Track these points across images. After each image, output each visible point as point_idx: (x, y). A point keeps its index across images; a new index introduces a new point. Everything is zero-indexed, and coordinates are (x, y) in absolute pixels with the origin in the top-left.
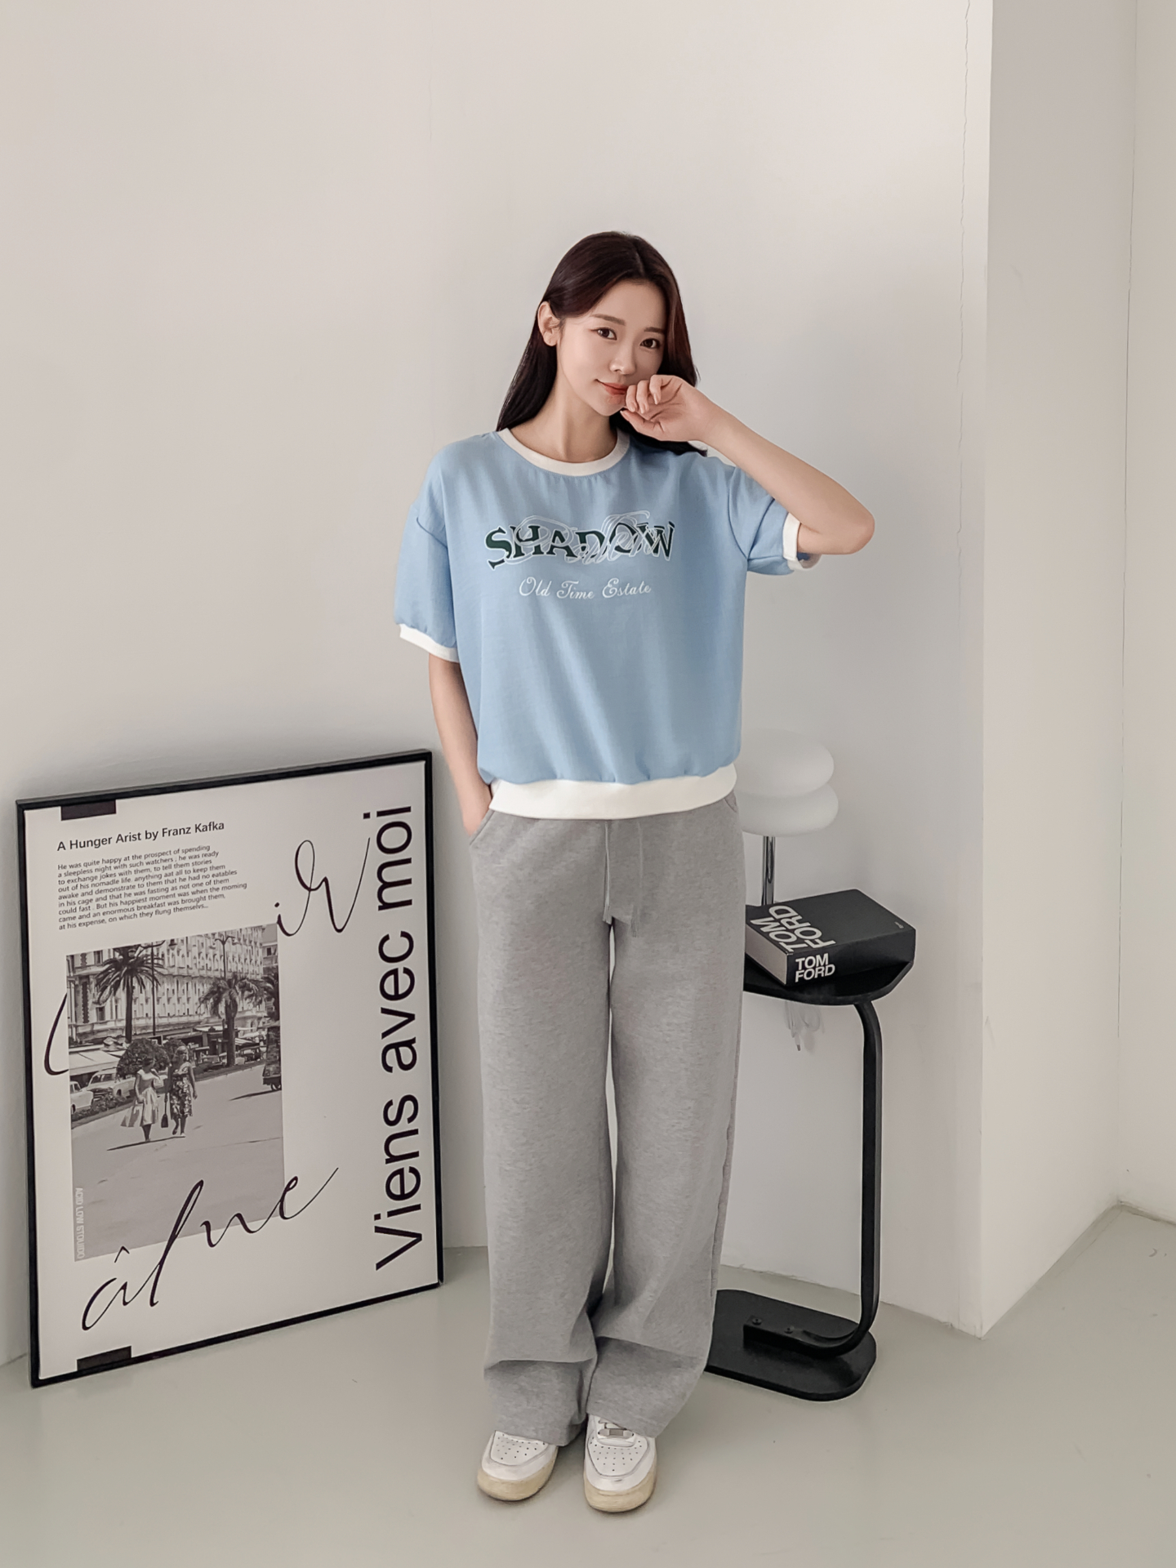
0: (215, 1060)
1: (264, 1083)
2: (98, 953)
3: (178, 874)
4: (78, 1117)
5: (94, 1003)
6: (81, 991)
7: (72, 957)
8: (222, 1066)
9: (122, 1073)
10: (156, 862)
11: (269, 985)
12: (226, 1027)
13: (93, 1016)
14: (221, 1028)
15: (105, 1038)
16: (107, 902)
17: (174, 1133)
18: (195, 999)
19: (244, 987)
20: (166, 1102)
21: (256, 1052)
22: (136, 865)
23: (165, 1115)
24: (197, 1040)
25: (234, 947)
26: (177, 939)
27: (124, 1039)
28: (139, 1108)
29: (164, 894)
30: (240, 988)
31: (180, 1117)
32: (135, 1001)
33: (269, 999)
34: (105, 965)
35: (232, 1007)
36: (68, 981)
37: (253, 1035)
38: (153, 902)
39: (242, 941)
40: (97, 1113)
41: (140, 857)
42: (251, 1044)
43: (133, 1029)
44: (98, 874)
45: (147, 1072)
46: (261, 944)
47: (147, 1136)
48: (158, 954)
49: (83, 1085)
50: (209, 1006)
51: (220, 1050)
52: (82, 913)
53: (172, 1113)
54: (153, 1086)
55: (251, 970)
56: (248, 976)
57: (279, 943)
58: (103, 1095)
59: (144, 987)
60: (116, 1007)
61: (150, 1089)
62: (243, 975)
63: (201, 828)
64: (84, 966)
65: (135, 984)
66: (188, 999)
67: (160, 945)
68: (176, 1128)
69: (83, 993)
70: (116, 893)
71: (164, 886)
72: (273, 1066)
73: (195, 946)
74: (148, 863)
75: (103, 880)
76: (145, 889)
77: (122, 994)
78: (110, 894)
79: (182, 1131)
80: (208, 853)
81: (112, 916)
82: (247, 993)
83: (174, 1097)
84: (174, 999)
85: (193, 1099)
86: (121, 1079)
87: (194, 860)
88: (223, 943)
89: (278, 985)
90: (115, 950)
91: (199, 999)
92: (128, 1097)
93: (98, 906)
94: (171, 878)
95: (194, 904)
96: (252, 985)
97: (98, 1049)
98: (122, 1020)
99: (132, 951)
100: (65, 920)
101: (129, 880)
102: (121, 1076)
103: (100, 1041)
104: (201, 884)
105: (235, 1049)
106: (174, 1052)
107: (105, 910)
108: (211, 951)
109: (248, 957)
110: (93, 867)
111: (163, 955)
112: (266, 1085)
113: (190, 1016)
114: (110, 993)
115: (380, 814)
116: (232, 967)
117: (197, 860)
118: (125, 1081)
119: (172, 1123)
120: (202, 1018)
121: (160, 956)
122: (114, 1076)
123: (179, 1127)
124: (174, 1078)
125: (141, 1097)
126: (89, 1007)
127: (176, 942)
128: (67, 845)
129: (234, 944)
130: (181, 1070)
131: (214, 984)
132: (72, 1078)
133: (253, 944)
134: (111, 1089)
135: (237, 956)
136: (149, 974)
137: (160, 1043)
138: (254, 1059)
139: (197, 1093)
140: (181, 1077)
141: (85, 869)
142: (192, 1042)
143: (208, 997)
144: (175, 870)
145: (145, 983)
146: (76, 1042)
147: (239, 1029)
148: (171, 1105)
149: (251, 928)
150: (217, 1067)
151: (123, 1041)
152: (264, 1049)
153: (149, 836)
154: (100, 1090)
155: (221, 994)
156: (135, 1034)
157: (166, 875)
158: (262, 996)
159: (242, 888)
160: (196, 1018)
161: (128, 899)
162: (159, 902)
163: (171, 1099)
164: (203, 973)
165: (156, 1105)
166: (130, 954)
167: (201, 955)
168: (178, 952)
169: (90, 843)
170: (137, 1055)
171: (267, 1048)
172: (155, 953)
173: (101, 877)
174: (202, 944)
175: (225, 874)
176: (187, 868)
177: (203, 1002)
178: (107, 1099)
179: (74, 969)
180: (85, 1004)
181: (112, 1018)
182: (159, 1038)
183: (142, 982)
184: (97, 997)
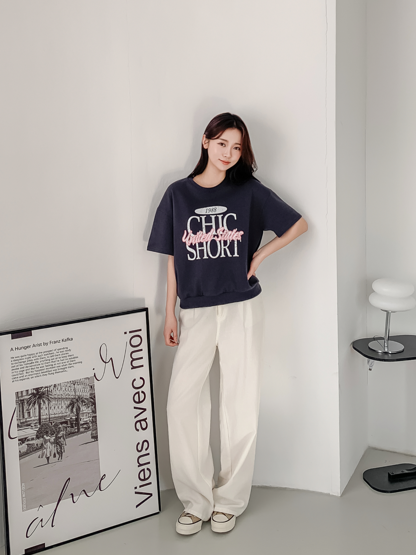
0: (73, 430)
1: (92, 438)
2: (27, 391)
3: (56, 359)
4: (22, 455)
5: (26, 410)
6: (21, 406)
7: (17, 392)
8: (75, 432)
9: (38, 437)
10: (47, 354)
11: (92, 400)
12: (76, 417)
13: (26, 415)
14: (74, 418)
15: (31, 424)
16: (30, 371)
17: (58, 460)
18: (64, 407)
19: (83, 401)
20: (55, 448)
21: (88, 426)
22: (40, 356)
23: (55, 452)
24: (66, 422)
25: (78, 386)
26: (57, 384)
27: (38, 423)
28: (45, 450)
29: (51, 366)
30: (81, 402)
31: (60, 453)
32: (42, 409)
33: (92, 405)
34: (30, 395)
35: (78, 409)
36: (16, 402)
37: (87, 420)
38: (47, 370)
39: (81, 384)
40: (29, 453)
41: (42, 353)
42: (86, 423)
43: (41, 419)
45: (47, 436)
46: (88, 385)
47: (48, 462)
48: (50, 390)
49: (23, 443)
50: (70, 409)
51: (75, 426)
52: (21, 376)
53: (57, 452)
54: (49, 441)
55: (85, 395)
56: (84, 397)
57: (95, 384)
58: (31, 446)
59: (45, 403)
60: (35, 411)
61: (49, 443)
62: (82, 397)
63: (64, 340)
64: (22, 396)
65: (42, 402)
66: (62, 407)
67: (50, 387)
68: (59, 458)
69: (22, 407)
70: (33, 367)
71: (51, 364)
72: (95, 431)
73: (64, 386)
74: (45, 355)
75: (28, 362)
76: (44, 365)
77: (37, 406)
78: (31, 368)
79: (61, 459)
80: (67, 350)
81: (32, 376)
82: (83, 403)
83: (58, 445)
84: (56, 407)
85: (65, 446)
87: (62, 353)
88: (74, 385)
89: (95, 400)
90: (33, 389)
91: (66, 407)
92: (40, 447)
93: (27, 373)
94: (53, 361)
95: (63, 370)
96: (85, 401)
97: (29, 428)
98: (37, 416)
99: (40, 389)
100: (14, 378)
101: (38, 362)
102: (37, 439)
103: (29, 425)
104: (65, 362)
105: (80, 425)
106: (57, 427)
107: (29, 374)
108: (70, 388)
109: (84, 390)
110: (24, 357)
111: (52, 391)
112: (92, 439)
113: (63, 413)
114: (32, 406)
115: (130, 332)
116: (78, 394)
117: (63, 353)
118: (39, 440)
119: (57, 456)
120: (67, 414)
121: (51, 391)
122: (35, 438)
123: (60, 457)
124: (57, 438)
125: (45, 446)
126: (24, 412)
127: (56, 385)
128: (14, 349)
129: (78, 385)
130: (60, 435)
131: (71, 401)
132: (19, 440)
133: (85, 384)
134: (34, 443)
135: (79, 389)
136: (47, 398)
137: (52, 424)
138: (88, 429)
139: (66, 444)
140: (60, 438)
141: (21, 358)
142: (63, 424)
143: (70, 406)
144: (55, 357)
145: (45, 402)
146: (20, 426)
147: (81, 417)
148: (57, 449)
149: (84, 378)
150: (73, 433)
152: (91, 425)
153: (45, 344)
154: (30, 444)
155: (74, 404)
156: (42, 422)
157: (52, 359)
158: (89, 404)
159: (80, 363)
160: (65, 414)
161: (38, 369)
162: (49, 370)
163: (57, 446)
164: (67, 396)
165: (51, 449)
166: (39, 391)
167: (66, 390)
168: (57, 389)
169: (23, 348)
170: (43, 430)
171: (92, 424)
172: (49, 390)
173: (27, 361)
174: (66, 385)
175: (74, 358)
176: (60, 356)
177: (67, 408)
178: (32, 448)
179: (18, 397)
180: (23, 411)
181: (33, 416)
182: (51, 423)
183: (44, 401)
184: (27, 408)
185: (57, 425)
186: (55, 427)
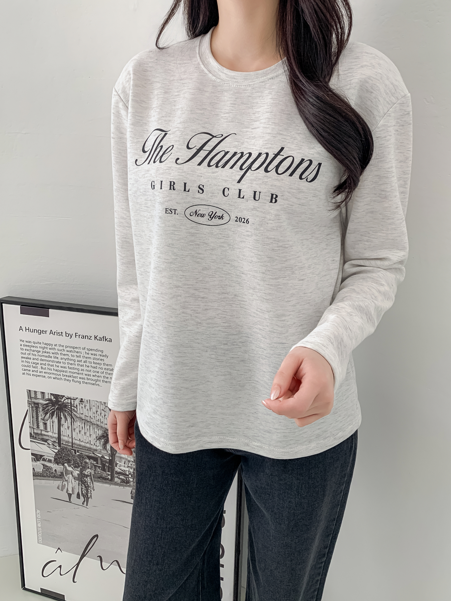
0: (104, 474)
2: (43, 393)
3: (84, 362)
4: (36, 475)
5: (42, 419)
6: (35, 411)
7: (30, 391)
8: (108, 479)
9: (57, 461)
10: (72, 351)
12: (111, 458)
13: (41, 426)
14: (108, 458)
15: (48, 440)
16: (46, 367)
17: (83, 504)
18: (94, 436)
20: (79, 486)
21: (127, 479)
22: (61, 350)
24: (95, 459)
26: (84, 399)
28: (66, 483)
29: (77, 371)
31: (87, 498)
32: (62, 426)
34: (46, 401)
36: (28, 403)
37: (124, 468)
38: (71, 374)
40: (45, 477)
41: (63, 346)
42: (124, 473)
43: (62, 440)
44: (41, 350)
45: (70, 466)
47: (70, 500)
49: (38, 460)
50: (102, 443)
51: (107, 470)
52: (34, 369)
53: (82, 493)
54: (72, 475)
58: (48, 469)
59: (67, 420)
60: (53, 425)
63: (98, 338)
65: (62, 417)
66: (90, 435)
67: (75, 399)
68: (84, 501)
70: (51, 363)
71: (76, 367)
73: (94, 406)
74: (67, 351)
75: (43, 354)
77: (55, 419)
78: (48, 363)
79: (87, 505)
80: (102, 354)
81: (50, 376)
83: (83, 485)
84: (83, 432)
85: (92, 490)
86: (56, 464)
87: (94, 356)
90: (51, 394)
91: (96, 437)
92: (60, 475)
93: (42, 368)
94: (81, 363)
95: (94, 382)
97: (45, 444)
98: (56, 433)
99: (60, 398)
100: (25, 370)
101: (57, 358)
102: (56, 463)
103: (46, 441)
104: (98, 372)
105: (115, 473)
106: (83, 460)
107: (45, 371)
108: (103, 412)
110: (38, 345)
111: (77, 406)
113: (92, 445)
114: (50, 417)
117: (96, 357)
118: (58, 466)
119: (82, 498)
120: (98, 448)
121: (75, 406)
122: (53, 461)
124: (83, 475)
125: (66, 478)
126: (39, 420)
128: (24, 329)
130: (86, 472)
132: (33, 454)
134: (51, 467)
136: (69, 414)
137: (75, 453)
138: (126, 482)
139: (95, 488)
140: (87, 476)
141: (33, 345)
143: (101, 438)
144: (83, 359)
146: (34, 436)
147: (118, 462)
148: (82, 489)
150: (105, 479)
151: (57, 445)
153: (67, 335)
154: (47, 466)
156: (63, 444)
157: (78, 361)
160: (95, 447)
161: (57, 368)
162: (74, 375)
163: (81, 485)
164: (99, 423)
165: (74, 485)
167: (98, 413)
168: (85, 406)
169: (36, 331)
170: (64, 455)
172: (73, 403)
173: (42, 352)
174: (98, 406)
176: (90, 360)
177: (98, 439)
178: (50, 472)
179: (31, 398)
180: (37, 418)
181: (51, 430)
182: (75, 450)
183: (66, 417)
184: (43, 416)
185: (83, 458)
186: (80, 459)
